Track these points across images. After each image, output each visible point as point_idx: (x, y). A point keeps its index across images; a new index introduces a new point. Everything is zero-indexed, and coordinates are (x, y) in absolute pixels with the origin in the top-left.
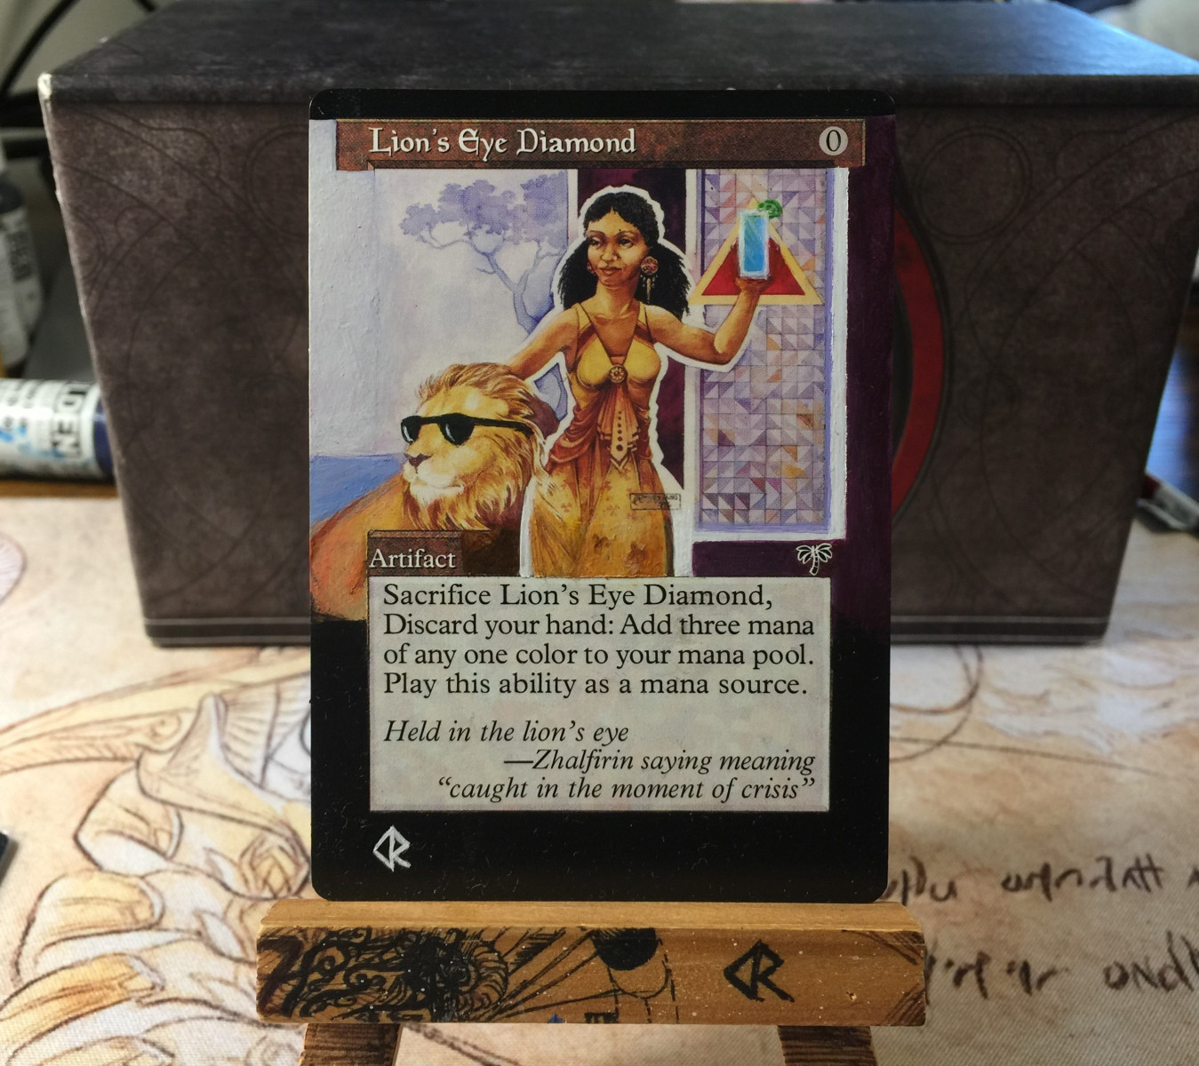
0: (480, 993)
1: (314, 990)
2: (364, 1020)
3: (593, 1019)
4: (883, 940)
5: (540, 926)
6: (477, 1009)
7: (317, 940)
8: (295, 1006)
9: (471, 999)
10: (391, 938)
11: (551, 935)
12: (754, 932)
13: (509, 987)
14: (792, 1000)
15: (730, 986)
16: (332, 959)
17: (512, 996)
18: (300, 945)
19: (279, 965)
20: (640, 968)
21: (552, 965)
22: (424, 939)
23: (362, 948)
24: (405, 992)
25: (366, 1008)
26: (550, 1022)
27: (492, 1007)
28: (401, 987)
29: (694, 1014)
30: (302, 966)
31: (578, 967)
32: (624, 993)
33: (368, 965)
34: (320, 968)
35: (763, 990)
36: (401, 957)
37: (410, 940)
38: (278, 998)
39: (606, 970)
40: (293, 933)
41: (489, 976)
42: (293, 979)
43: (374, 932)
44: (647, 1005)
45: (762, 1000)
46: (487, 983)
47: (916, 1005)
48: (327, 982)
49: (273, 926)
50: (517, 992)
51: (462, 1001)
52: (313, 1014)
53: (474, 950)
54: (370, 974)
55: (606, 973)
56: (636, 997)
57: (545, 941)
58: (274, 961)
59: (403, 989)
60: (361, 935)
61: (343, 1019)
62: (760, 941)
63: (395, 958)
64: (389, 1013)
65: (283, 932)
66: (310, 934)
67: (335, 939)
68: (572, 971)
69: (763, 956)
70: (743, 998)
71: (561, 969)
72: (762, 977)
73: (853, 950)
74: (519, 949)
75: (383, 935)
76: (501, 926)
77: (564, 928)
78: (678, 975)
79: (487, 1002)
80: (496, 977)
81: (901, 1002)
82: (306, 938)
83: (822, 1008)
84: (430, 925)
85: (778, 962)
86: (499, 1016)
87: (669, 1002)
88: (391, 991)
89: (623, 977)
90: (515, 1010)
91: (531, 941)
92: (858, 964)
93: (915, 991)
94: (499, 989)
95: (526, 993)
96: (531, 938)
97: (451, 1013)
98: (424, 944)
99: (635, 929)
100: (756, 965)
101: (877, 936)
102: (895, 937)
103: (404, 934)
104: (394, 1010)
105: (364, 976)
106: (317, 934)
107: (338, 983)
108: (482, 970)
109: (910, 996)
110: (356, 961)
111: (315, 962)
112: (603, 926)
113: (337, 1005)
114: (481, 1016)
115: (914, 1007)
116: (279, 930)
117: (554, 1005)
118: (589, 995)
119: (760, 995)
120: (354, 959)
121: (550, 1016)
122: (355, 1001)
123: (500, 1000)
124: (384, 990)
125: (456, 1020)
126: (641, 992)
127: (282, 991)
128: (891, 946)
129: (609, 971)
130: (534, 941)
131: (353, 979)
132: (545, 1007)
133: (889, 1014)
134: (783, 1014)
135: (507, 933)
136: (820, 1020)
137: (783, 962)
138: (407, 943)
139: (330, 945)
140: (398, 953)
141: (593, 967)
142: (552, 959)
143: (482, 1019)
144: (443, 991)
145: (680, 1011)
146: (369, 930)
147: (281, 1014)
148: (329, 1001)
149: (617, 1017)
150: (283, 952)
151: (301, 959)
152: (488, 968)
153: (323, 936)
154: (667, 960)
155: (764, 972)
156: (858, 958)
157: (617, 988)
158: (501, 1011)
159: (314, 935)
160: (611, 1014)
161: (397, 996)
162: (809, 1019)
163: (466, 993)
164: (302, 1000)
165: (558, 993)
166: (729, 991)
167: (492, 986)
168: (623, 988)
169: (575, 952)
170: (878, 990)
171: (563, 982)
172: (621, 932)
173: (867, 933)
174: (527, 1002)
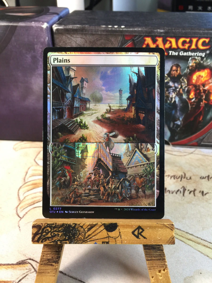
0: (79, 237)
1: (44, 237)
2: (55, 243)
3: (104, 243)
4: (166, 225)
6: (79, 241)
7: (45, 226)
8: (40, 240)
9: (78, 239)
10: (61, 225)
11: (94, 224)
12: (138, 224)
13: (86, 236)
14: (146, 239)
16: (48, 230)
17: (86, 238)
18: (41, 227)
19: (37, 231)
20: (114, 232)
23: (54, 227)
24: (64, 237)
25: (55, 241)
26: (94, 244)
27: (82, 240)
29: (125, 242)
30: (41, 231)
31: (101, 231)
33: (56, 231)
34: (45, 232)
35: (140, 236)
36: (63, 229)
38: (36, 238)
39: (106, 232)
40: (40, 224)
42: (39, 234)
43: (57, 224)
44: (115, 240)
45: (140, 239)
47: (173, 240)
48: (47, 235)
49: (35, 223)
50: (88, 237)
51: (76, 239)
52: (44, 242)
53: (78, 228)
55: (107, 233)
56: (113, 238)
57: (93, 226)
58: (35, 230)
60: (54, 225)
62: (139, 226)
63: (61, 230)
65: (38, 224)
66: (43, 224)
67: (49, 225)
68: (99, 232)
69: (140, 229)
70: (136, 238)
71: (97, 232)
72: (140, 234)
73: (159, 227)
74: (88, 228)
75: (59, 224)
76: (84, 223)
77: (97, 223)
78: (122, 233)
80: (83, 234)
81: (170, 239)
83: (153, 240)
84: (69, 223)
85: (143, 230)
86: (83, 242)
87: (120, 239)
88: (60, 237)
89: (110, 234)
90: (87, 241)
92: (160, 231)
93: (173, 237)
94: (84, 236)
96: (91, 225)
97: (73, 242)
98: (68, 226)
99: (113, 223)
100: (139, 231)
101: (164, 224)
102: (168, 225)
103: (63, 225)
104: (61, 241)
105: (55, 234)
106: (45, 224)
107: (49, 235)
112: (106, 223)
113: (49, 240)
118: (103, 238)
119: (139, 238)
120: (53, 230)
121: (94, 242)
122: (53, 239)
123: (84, 239)
128: (167, 227)
130: (91, 226)
131: (52, 234)
132: (94, 240)
133: (167, 242)
134: (144, 242)
135: (86, 224)
136: (152, 243)
137: (144, 230)
138: (64, 226)
139: (47, 226)
141: (104, 231)
142: (95, 230)
143: (80, 243)
144: (71, 237)
145: (123, 241)
147: (37, 242)
148: (47, 239)
150: (38, 228)
152: (81, 232)
154: (119, 230)
155: (140, 233)
156: (160, 229)
160: (108, 242)
161: (62, 238)
162: (150, 243)
163: (76, 237)
164: (41, 239)
165: (96, 237)
166: (133, 237)
167: (82, 236)
168: (110, 236)
169: (100, 228)
170: (165, 236)
171: (97, 235)
172: (110, 224)
173: (162, 224)
174: (90, 239)
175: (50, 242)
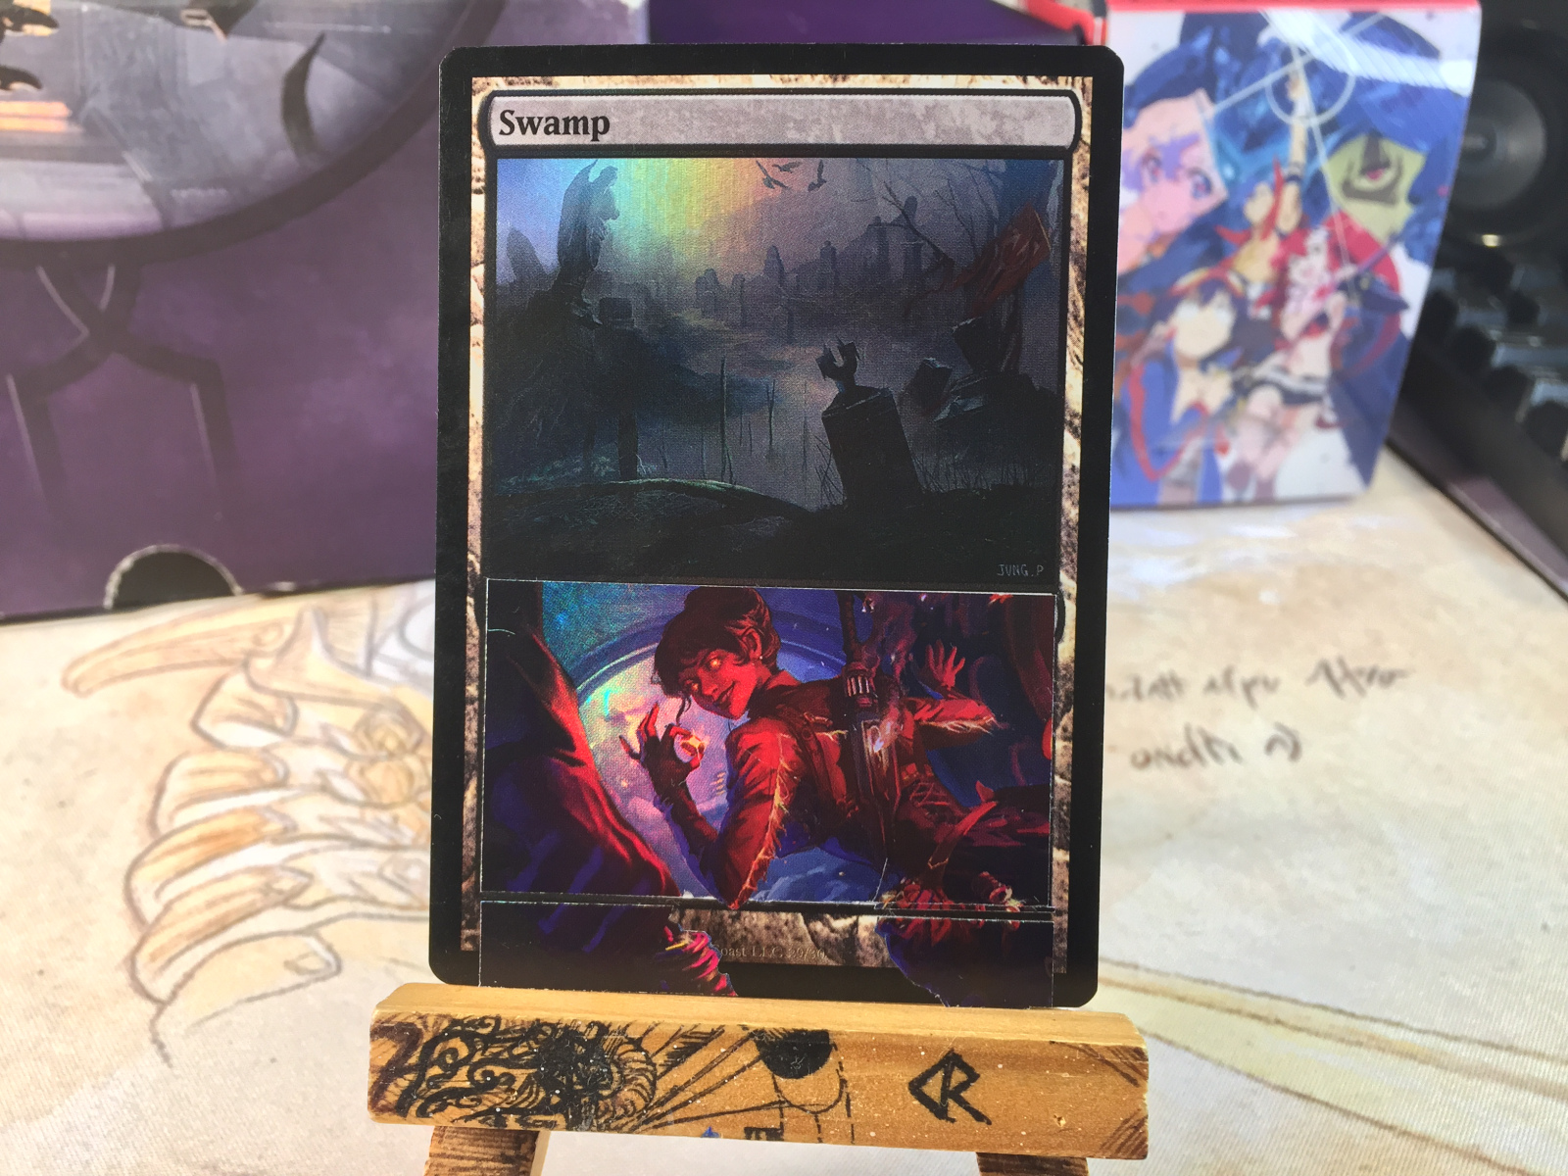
0: (623, 1098)
1: (433, 1087)
2: (490, 1125)
3: (753, 1135)
4: (1098, 1055)
5: (695, 1022)
6: (620, 1118)
7: (438, 1028)
8: (411, 1104)
9: (613, 1104)
10: (522, 1030)
11: (705, 1034)
12: (945, 1039)
13: (657, 1092)
14: (989, 1123)
16: (454, 1052)
17: (660, 1104)
18: (416, 1034)
19: (397, 1055)
20: (810, 1077)
21: (709, 1069)
22: (561, 1032)
23: (489, 1040)
24: (537, 1094)
25: (491, 1110)
26: (704, 1135)
27: (636, 1115)
28: (532, 1087)
29: (873, 1134)
30: (420, 1058)
31: (738, 1072)
32: (791, 1105)
33: (495, 1060)
34: (440, 1062)
35: (955, 1111)
36: (533, 1053)
37: (544, 1034)
38: (393, 1093)
39: (770, 1077)
40: (410, 1020)
41: (634, 1079)
42: (409, 1072)
43: (503, 1022)
44: (817, 1120)
45: (953, 1121)
46: (631, 1087)
47: (1137, 1135)
48: (449, 1077)
49: (389, 1011)
50: (667, 1099)
51: (602, 1108)
53: (617, 1047)
54: (498, 1071)
55: (770, 1081)
56: (805, 1111)
57: (700, 1041)
58: (389, 1050)
59: (535, 1089)
60: (489, 1025)
61: (465, 1122)
62: (952, 1050)
63: (526, 1054)
65: (399, 1019)
66: (431, 1021)
67: (459, 1028)
68: (731, 1077)
69: (956, 1068)
70: (929, 1117)
71: (718, 1073)
72: (954, 1094)
73: (1062, 1065)
74: (669, 1049)
75: (514, 1025)
76: (650, 1022)
77: (722, 1026)
78: (855, 1086)
79: (631, 1109)
80: (643, 1080)
81: (1118, 1130)
82: (426, 1027)
83: (1024, 1133)
84: (567, 1017)
85: (973, 1076)
86: (645, 1126)
87: (844, 1118)
88: (520, 1092)
89: (790, 1087)
90: (663, 1120)
91: (684, 1040)
92: (1068, 1083)
93: (1136, 1118)
94: (645, 1094)
95: (676, 1101)
96: (684, 1036)
97: (589, 1120)
98: (560, 1037)
99: (806, 1031)
100: (947, 1078)
101: (1091, 1049)
102: (1113, 1052)
103: (535, 1029)
104: (523, 1114)
105: (491, 1073)
106: (439, 1021)
107: (461, 1080)
108: (626, 1072)
109: (1130, 1123)
110: (482, 1055)
111: (436, 1055)
112: (768, 1026)
113: (459, 1106)
114: (623, 1125)
115: (1134, 1137)
116: (395, 1016)
117: (708, 1116)
118: (748, 1106)
119: (951, 1115)
120: (480, 1052)
121: (704, 1129)
122: (479, 1102)
123: (646, 1107)
124: (513, 1091)
125: (595, 1128)
126: (811, 1105)
127: (397, 1085)
128: (1108, 1062)
129: (773, 1078)
130: (688, 1040)
131: (478, 1076)
132: (698, 1118)
133: (1104, 1145)
134: (978, 1138)
135: (657, 1030)
136: (1021, 1148)
137: (978, 1076)
138: (541, 1036)
139: (453, 1034)
140: (530, 1047)
141: (756, 1073)
142: (708, 1062)
143: (625, 1129)
145: (857, 1130)
146: (498, 1020)
147: (394, 1113)
148: (449, 1101)
149: (782, 1134)
150: (400, 1041)
151: (419, 1050)
152: (632, 1069)
153: (445, 1024)
154: (842, 1068)
155: (956, 1088)
156: (1068, 1076)
157: (782, 1099)
158: (646, 1122)
159: (436, 1022)
160: (775, 1129)
161: (528, 1098)
162: (1009, 1146)
163: (607, 1097)
164: (419, 1097)
165: (713, 1103)
166: (914, 1109)
167: (635, 1090)
168: (789, 1099)
169: (735, 1054)
170: (1091, 1114)
171: (720, 1090)
172: (789, 1033)
173: (1080, 1046)
174: (678, 1111)
175: (468, 1118)
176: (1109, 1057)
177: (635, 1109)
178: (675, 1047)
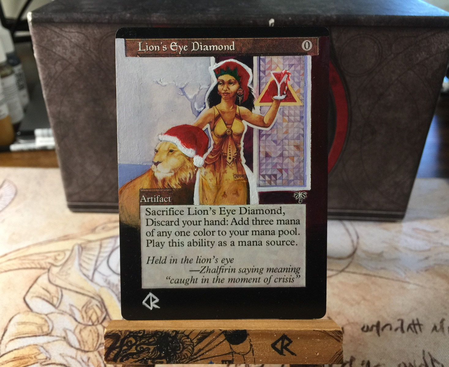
0: (184, 353)
1: (124, 353)
2: (142, 363)
3: (224, 363)
4: (328, 334)
5: (205, 329)
6: (183, 359)
7: (125, 335)
8: (118, 358)
9: (181, 355)
10: (152, 334)
11: (209, 332)
12: (282, 331)
13: (194, 351)
14: (296, 355)
15: (273, 350)
16: (131, 341)
17: (195, 354)
18: (119, 337)
19: (112, 344)
20: (241, 344)
21: (210, 343)
22: (164, 334)
23: (141, 338)
24: (157, 353)
25: (143, 359)
26: (209, 364)
27: (188, 358)
28: (155, 351)
29: (261, 360)
30: (120, 344)
31: (219, 344)
32: (236, 353)
33: (144, 343)
34: (127, 345)
35: (285, 352)
36: (156, 341)
37: (159, 335)
38: (112, 355)
40: (117, 332)
41: (187, 347)
42: (117, 349)
43: (146, 332)
44: (244, 357)
45: (285, 355)
46: (186, 350)
47: (340, 357)
48: (130, 350)
49: (110, 330)
50: (197, 353)
51: (177, 356)
52: (124, 361)
53: (181, 338)
54: (145, 347)
55: (229, 346)
56: (240, 354)
57: (207, 335)
58: (110, 342)
59: (156, 352)
60: (141, 333)
61: (135, 363)
62: (284, 334)
63: (153, 341)
64: (151, 361)
65: (113, 332)
66: (123, 332)
67: (132, 334)
68: (217, 345)
69: (285, 339)
70: (278, 355)
71: (213, 344)
72: (285, 347)
73: (317, 337)
75: (149, 333)
76: (191, 329)
77: (214, 330)
78: (255, 346)
79: (187, 357)
80: (190, 347)
81: (335, 355)
82: (121, 334)
83: (306, 358)
84: (166, 329)
85: (290, 342)
86: (191, 362)
87: (252, 356)
88: (152, 353)
89: (235, 348)
90: (197, 359)
91: (202, 335)
92: (319, 342)
93: (340, 352)
94: (191, 352)
95: (200, 353)
96: (202, 333)
97: (173, 361)
98: (164, 336)
99: (239, 330)
100: (283, 343)
101: (326, 332)
102: (332, 332)
103: (156, 333)
104: (153, 360)
105: (143, 348)
106: (126, 332)
107: (133, 350)
108: (185, 345)
109: (338, 353)
110: (140, 342)
111: (125, 343)
112: (228, 329)
113: (133, 358)
114: (184, 361)
115: (339, 357)
116: (112, 331)
117: (210, 357)
118: (223, 354)
119: (284, 353)
120: (139, 341)
121: (209, 362)
122: (139, 357)
123: (191, 356)
124: (150, 353)
125: (175, 363)
126: (241, 353)
127: (113, 353)
128: (331, 336)
129: (230, 345)
131: (138, 349)
132: (207, 358)
133: (330, 360)
134: (292, 360)
135: (194, 332)
136: (305, 362)
137: (292, 341)
138: (158, 336)
139: (130, 336)
140: (155, 339)
141: (224, 344)
142: (210, 341)
143: (185, 363)
144: (171, 353)
145: (256, 359)
146: (144, 331)
147: (113, 361)
148: (130, 357)
149: (233, 362)
150: (114, 339)
151: (120, 341)
152: (187, 345)
153: (128, 333)
154: (251, 341)
155: (285, 345)
156: (319, 340)
157: (233, 351)
158: (191, 360)
159: (125, 333)
160: (231, 361)
161: (154, 354)
162: (302, 362)
163: (179, 353)
164: (120, 356)
165: (212, 353)
166: (273, 352)
167: (188, 351)
168: (235, 351)
169: (218, 338)
170: (326, 351)
171: (214, 349)
172: (234, 331)
173: (322, 331)
174: (201, 356)
176: (331, 334)
177: (188, 357)
178: (199, 337)
